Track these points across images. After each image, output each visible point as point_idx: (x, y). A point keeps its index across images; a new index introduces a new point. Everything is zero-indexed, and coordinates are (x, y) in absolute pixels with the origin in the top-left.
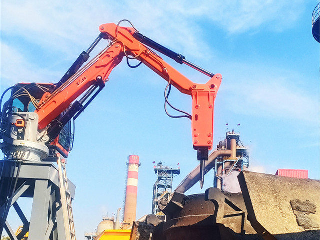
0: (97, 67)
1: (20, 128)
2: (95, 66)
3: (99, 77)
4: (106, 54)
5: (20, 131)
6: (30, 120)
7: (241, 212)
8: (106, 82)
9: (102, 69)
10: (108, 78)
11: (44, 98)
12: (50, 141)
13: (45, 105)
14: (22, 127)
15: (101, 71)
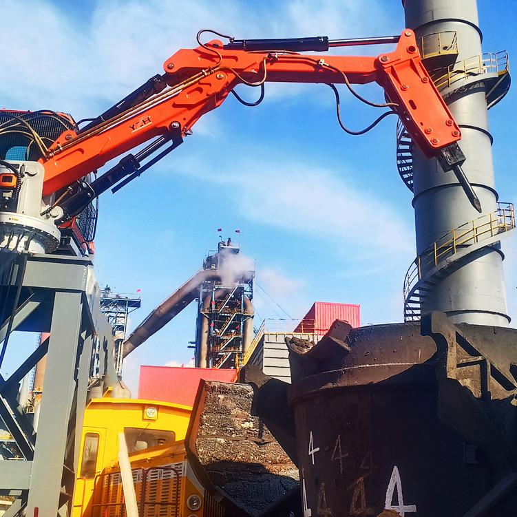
0: (175, 106)
1: (8, 189)
2: (171, 102)
3: (175, 124)
4: (197, 85)
5: (8, 195)
6: (26, 175)
7: (480, 358)
8: (186, 134)
9: (184, 111)
10: (189, 129)
11: (62, 140)
12: (62, 219)
13: (61, 152)
14: (12, 188)
15: (180, 113)
